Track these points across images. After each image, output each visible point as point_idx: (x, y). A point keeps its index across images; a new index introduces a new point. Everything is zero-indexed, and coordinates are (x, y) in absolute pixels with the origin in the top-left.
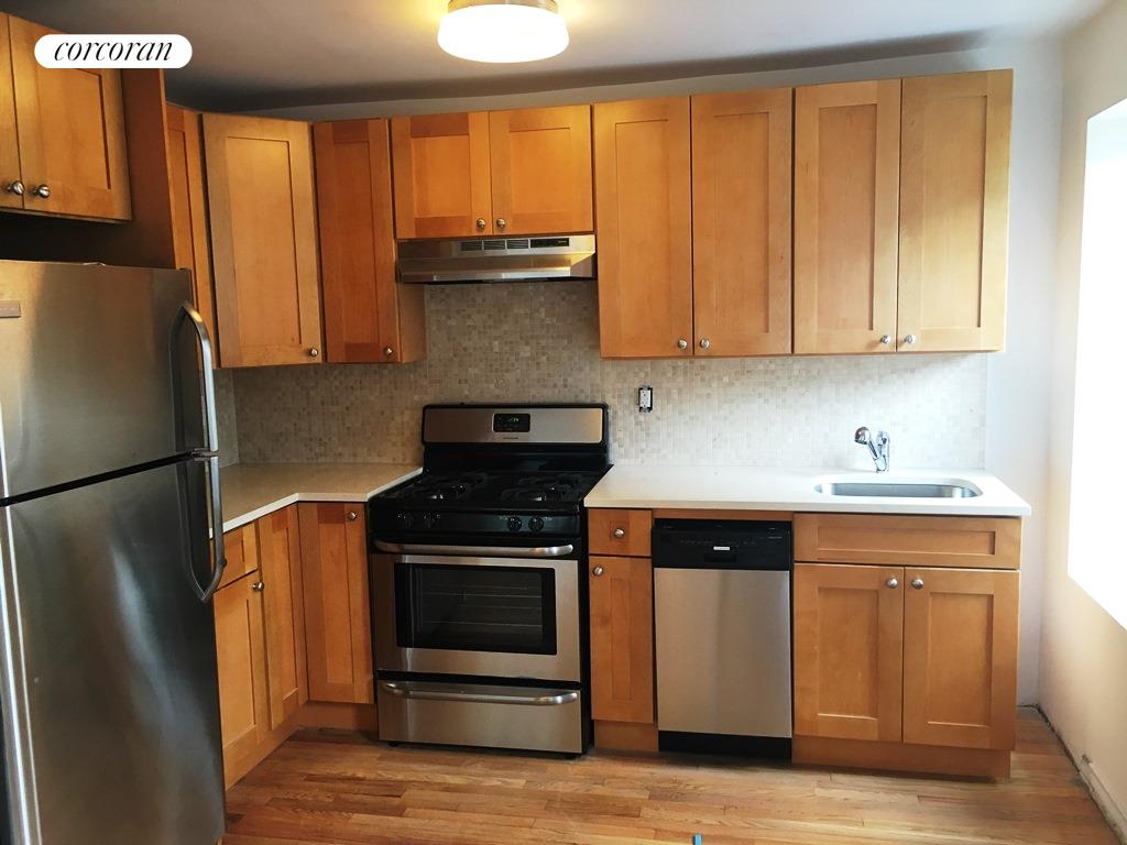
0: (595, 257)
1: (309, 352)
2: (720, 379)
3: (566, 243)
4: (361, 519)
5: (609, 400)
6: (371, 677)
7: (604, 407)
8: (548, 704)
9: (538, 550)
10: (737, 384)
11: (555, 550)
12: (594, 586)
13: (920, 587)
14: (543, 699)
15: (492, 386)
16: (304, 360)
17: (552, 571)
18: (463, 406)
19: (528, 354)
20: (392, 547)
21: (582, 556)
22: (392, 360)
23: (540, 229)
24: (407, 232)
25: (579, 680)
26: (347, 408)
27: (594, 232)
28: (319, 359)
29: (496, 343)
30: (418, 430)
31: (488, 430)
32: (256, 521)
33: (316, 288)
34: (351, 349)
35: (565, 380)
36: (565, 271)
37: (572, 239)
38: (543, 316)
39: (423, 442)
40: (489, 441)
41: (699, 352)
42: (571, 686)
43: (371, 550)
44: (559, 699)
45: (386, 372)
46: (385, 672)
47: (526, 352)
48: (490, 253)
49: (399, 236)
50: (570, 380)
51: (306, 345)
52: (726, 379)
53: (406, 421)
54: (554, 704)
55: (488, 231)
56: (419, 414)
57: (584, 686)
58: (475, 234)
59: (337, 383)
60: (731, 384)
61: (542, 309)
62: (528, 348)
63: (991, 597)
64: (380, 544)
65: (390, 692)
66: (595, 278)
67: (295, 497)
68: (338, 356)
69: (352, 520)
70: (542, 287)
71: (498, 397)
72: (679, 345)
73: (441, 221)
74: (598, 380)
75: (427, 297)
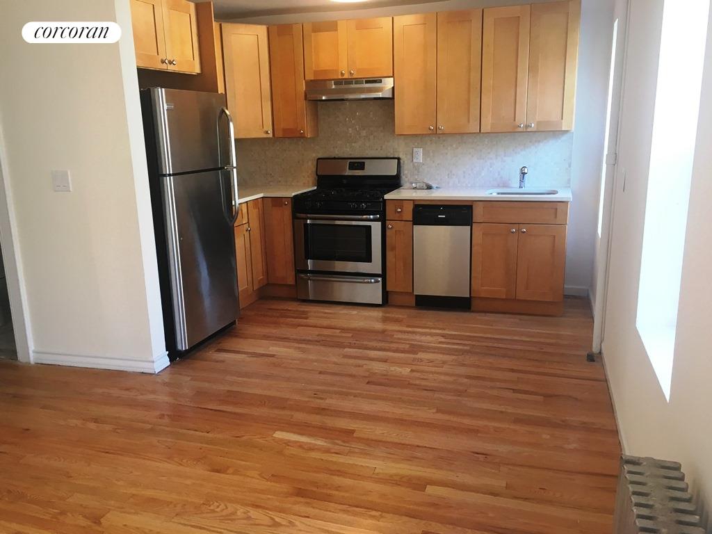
0: (393, 88)
1: (267, 132)
2: (451, 146)
3: (381, 82)
4: (290, 205)
5: (401, 156)
6: (294, 273)
7: (399, 159)
8: (368, 282)
9: (364, 217)
10: (460, 148)
11: (372, 217)
12: (388, 233)
13: (524, 232)
14: (366, 280)
15: (348, 150)
16: (265, 136)
17: (370, 226)
18: (335, 158)
19: (365, 135)
20: (303, 215)
21: (383, 220)
22: (302, 137)
23: (369, 75)
24: (310, 77)
25: (381, 273)
26: (283, 160)
27: (393, 76)
28: (271, 136)
29: (350, 129)
30: (314, 169)
31: (346, 170)
32: (247, 202)
33: (269, 103)
34: (284, 130)
35: (381, 147)
36: (380, 95)
37: (383, 79)
38: (371, 116)
39: (317, 175)
40: (346, 174)
41: (439, 132)
42: (378, 275)
43: (294, 217)
44: (373, 280)
45: (300, 143)
46: (301, 270)
47: (364, 133)
48: (347, 86)
49: (306, 79)
50: (384, 147)
51: (265, 129)
52: (454, 146)
53: (310, 166)
54: (371, 282)
55: (346, 76)
56: (315, 163)
57: (383, 275)
58: (340, 77)
59: (278, 148)
60: (457, 148)
61: (371, 113)
62: (364, 131)
63: (554, 237)
64: (298, 215)
65: (302, 278)
66: (393, 98)
67: (261, 195)
68: (279, 134)
69: (286, 205)
70: (371, 102)
71: (351, 155)
72: (430, 129)
73: (325, 71)
74: (396, 147)
75: (319, 107)
